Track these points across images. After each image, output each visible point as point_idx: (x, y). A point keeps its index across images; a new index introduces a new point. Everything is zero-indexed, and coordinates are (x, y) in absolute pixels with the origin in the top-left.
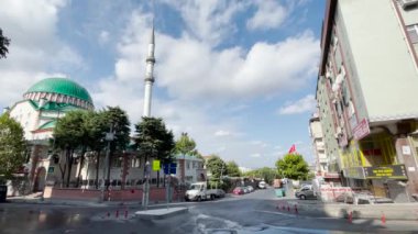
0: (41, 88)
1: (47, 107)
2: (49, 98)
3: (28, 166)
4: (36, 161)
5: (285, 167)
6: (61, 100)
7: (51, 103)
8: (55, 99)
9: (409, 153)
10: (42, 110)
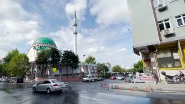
0: (38, 42)
1: (39, 48)
2: (40, 45)
3: (31, 70)
4: (33, 69)
5: (138, 67)
6: (44, 45)
7: (41, 47)
8: (42, 45)
9: (154, 61)
10: (37, 50)
